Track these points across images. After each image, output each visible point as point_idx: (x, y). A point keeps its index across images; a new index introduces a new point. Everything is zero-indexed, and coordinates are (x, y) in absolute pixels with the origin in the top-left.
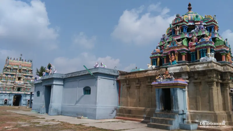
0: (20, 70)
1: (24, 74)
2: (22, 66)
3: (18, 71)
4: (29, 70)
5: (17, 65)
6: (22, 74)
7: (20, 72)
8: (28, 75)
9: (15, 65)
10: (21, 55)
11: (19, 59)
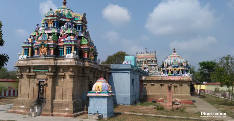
0: (145, 61)
1: (149, 65)
2: (147, 58)
3: (144, 63)
4: (153, 60)
5: (143, 58)
6: (147, 64)
7: (145, 63)
8: (152, 65)
9: (141, 58)
10: (146, 49)
11: (145, 52)
